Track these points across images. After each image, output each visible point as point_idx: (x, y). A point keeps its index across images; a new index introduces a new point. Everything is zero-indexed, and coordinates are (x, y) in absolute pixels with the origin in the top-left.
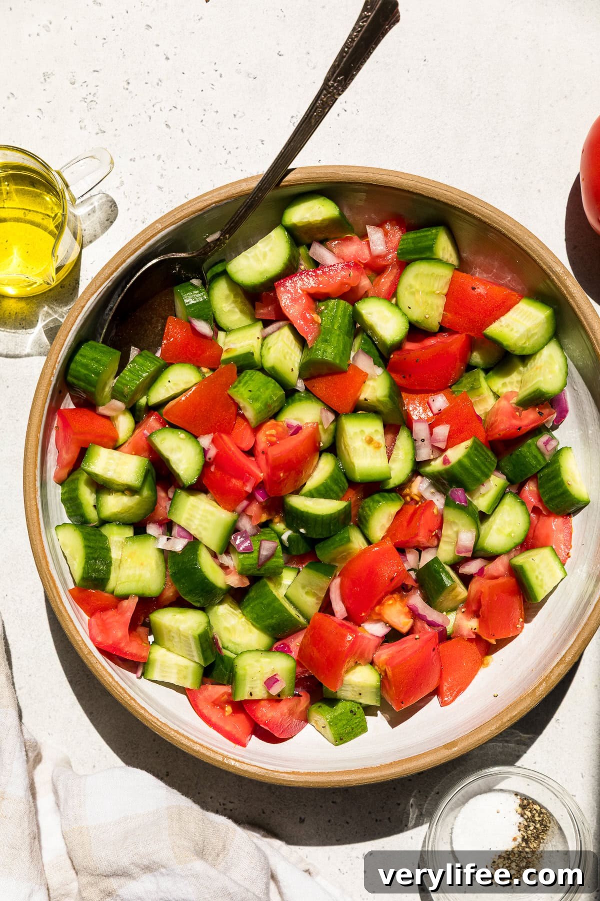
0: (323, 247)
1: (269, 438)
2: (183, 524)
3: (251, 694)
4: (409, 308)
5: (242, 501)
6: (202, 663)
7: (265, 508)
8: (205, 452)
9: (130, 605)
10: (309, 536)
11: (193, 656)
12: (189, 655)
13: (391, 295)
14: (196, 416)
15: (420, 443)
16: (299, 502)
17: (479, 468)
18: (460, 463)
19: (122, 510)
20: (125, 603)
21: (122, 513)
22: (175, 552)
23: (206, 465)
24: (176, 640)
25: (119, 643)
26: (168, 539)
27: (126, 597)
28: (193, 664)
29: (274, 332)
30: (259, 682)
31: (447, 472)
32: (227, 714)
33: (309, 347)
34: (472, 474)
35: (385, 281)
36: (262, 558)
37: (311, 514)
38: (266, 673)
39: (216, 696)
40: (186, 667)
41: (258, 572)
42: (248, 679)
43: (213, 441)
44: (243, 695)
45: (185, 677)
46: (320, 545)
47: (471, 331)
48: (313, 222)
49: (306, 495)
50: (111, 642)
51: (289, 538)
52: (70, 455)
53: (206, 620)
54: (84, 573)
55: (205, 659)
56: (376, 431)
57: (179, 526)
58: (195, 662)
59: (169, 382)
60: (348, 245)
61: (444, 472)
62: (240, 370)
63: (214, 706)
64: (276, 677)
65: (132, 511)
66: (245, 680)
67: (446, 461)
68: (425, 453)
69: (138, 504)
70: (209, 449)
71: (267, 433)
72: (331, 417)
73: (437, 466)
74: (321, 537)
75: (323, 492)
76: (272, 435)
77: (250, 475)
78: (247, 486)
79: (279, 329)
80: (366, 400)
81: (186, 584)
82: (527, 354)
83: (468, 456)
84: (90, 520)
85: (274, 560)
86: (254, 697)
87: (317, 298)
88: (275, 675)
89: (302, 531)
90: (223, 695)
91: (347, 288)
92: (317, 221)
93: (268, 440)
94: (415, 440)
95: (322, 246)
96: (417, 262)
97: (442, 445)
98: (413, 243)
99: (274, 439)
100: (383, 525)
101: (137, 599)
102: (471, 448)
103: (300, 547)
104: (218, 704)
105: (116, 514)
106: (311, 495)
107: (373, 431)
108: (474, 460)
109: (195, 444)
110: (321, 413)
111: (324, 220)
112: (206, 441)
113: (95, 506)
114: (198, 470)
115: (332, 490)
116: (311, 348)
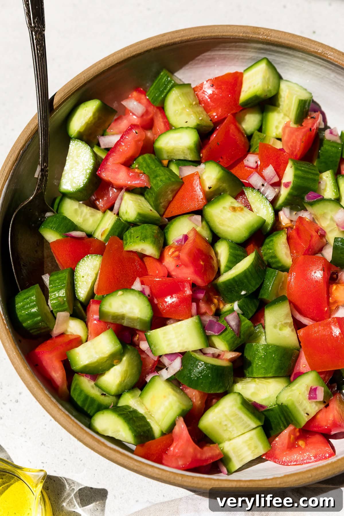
0: (107, 136)
1: (173, 255)
2: (168, 351)
3: (308, 414)
4: (187, 122)
5: (191, 304)
6: (259, 423)
7: (209, 301)
8: (142, 292)
9: (181, 428)
10: (250, 292)
11: (249, 425)
12: (245, 428)
13: (169, 127)
14: (117, 279)
15: (262, 189)
16: (225, 277)
17: (308, 172)
18: (296, 176)
19: (122, 378)
20: (177, 429)
21: (124, 381)
22: (178, 372)
23: (151, 300)
24: (229, 426)
25: (196, 456)
26: (167, 369)
27: (173, 425)
28: (254, 432)
29: (120, 204)
30: (305, 402)
31: (293, 188)
32: (303, 447)
33: (149, 187)
34: (308, 179)
35: (159, 124)
36: (235, 327)
37: (240, 274)
38: (304, 392)
39: (286, 441)
40: (251, 439)
41: (240, 340)
42: (297, 405)
43: (142, 283)
44: (304, 420)
45: (256, 447)
46: (262, 292)
47: (232, 110)
48: (89, 121)
49: (226, 271)
50: (190, 460)
51: (239, 306)
52: (60, 372)
53: (236, 395)
54: (133, 432)
55: (259, 419)
56: (231, 203)
57: (166, 355)
58: (254, 429)
59: (83, 277)
60: (120, 123)
61: (291, 191)
62: (121, 236)
63: (290, 449)
64: (313, 388)
65: (129, 374)
66: (295, 407)
67: (287, 185)
68: (271, 193)
69: (129, 364)
70: (143, 289)
71: (170, 253)
72: (199, 218)
73: (284, 192)
74: (257, 286)
75: (234, 260)
76: (173, 253)
77: (182, 282)
78: (186, 291)
79: (122, 199)
80: (210, 188)
81: (204, 382)
82: (275, 94)
83: (296, 169)
84: (107, 405)
85: (243, 324)
86: (312, 415)
87: (128, 164)
88: (311, 388)
89: (243, 293)
90: (290, 437)
91: (141, 144)
92: (90, 118)
93: (173, 258)
94: (259, 190)
95: (105, 136)
96: (168, 95)
97: (276, 179)
98: (156, 90)
99: (177, 253)
100: (286, 253)
101: (182, 419)
102: (294, 164)
103: (250, 307)
104: (292, 446)
105: (120, 384)
106: (229, 268)
107: (230, 204)
108: (302, 170)
109: (132, 292)
110: (190, 220)
111: (94, 114)
112: (137, 285)
113: (103, 394)
114: (148, 305)
115: (238, 255)
116: (151, 187)
